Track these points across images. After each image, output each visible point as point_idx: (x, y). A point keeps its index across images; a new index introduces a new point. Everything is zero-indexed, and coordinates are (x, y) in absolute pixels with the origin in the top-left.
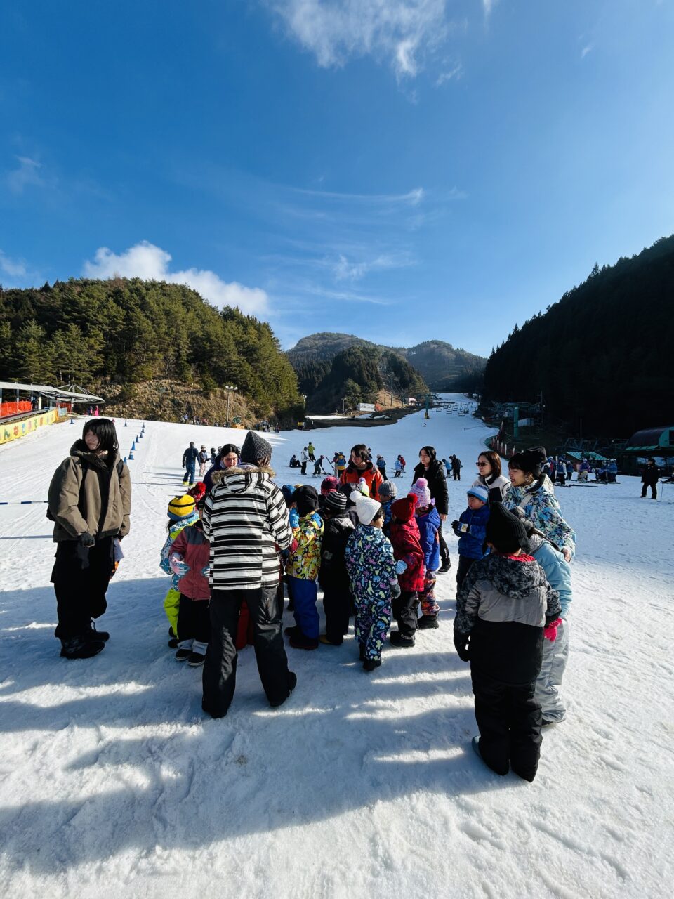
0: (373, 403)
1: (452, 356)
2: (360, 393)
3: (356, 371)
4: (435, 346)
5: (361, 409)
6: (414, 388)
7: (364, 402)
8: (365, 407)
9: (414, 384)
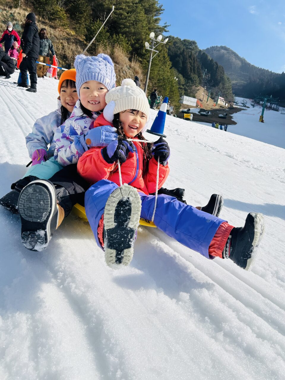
0: (194, 97)
1: (239, 63)
2: (183, 85)
3: (181, 62)
4: (225, 52)
5: (185, 102)
6: (223, 88)
7: (187, 95)
8: (188, 101)
9: (223, 84)
